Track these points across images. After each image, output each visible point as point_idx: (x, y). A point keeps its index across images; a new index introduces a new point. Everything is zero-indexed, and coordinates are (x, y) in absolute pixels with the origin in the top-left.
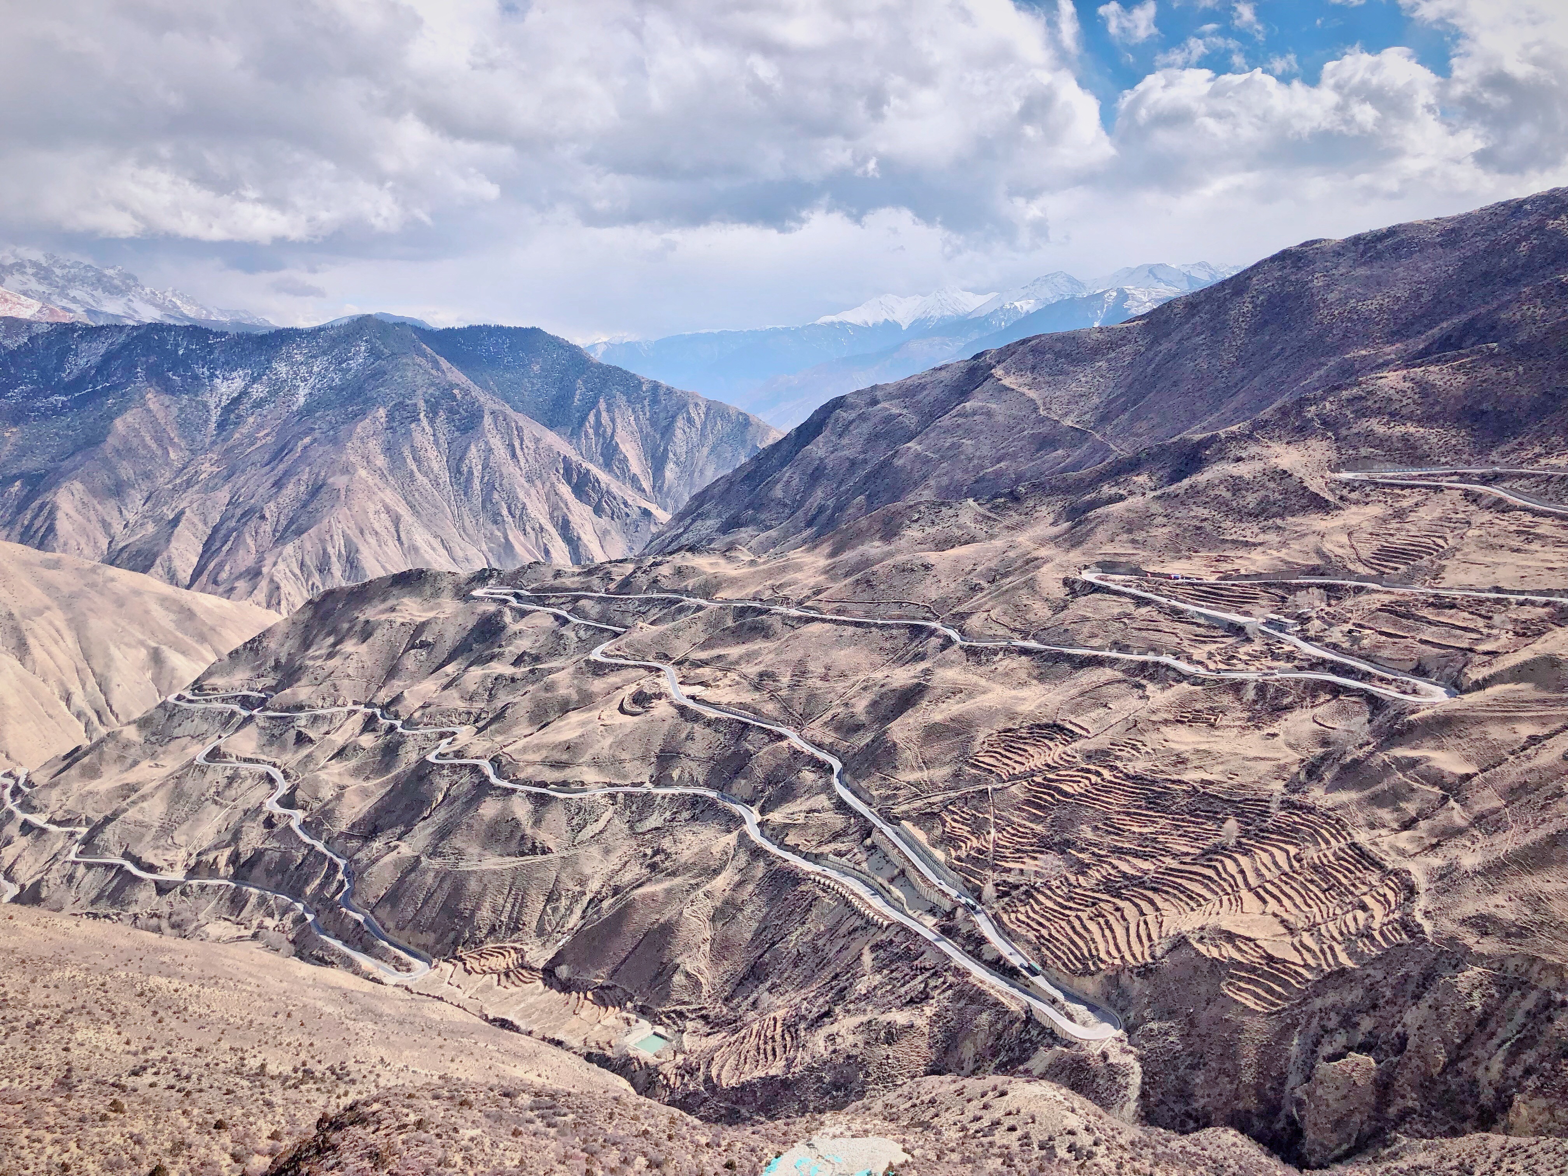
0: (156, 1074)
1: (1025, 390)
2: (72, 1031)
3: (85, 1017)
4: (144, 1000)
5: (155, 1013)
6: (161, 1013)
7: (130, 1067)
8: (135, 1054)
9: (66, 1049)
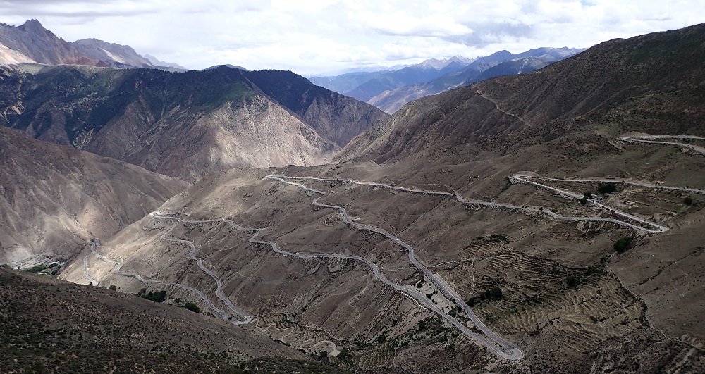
0: (161, 350)
1: (491, 100)
2: (130, 334)
3: (133, 329)
4: (152, 325)
5: (157, 329)
6: (159, 330)
7: (152, 348)
8: (152, 343)
9: (129, 340)
